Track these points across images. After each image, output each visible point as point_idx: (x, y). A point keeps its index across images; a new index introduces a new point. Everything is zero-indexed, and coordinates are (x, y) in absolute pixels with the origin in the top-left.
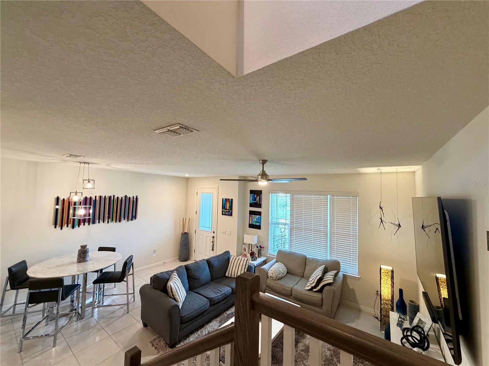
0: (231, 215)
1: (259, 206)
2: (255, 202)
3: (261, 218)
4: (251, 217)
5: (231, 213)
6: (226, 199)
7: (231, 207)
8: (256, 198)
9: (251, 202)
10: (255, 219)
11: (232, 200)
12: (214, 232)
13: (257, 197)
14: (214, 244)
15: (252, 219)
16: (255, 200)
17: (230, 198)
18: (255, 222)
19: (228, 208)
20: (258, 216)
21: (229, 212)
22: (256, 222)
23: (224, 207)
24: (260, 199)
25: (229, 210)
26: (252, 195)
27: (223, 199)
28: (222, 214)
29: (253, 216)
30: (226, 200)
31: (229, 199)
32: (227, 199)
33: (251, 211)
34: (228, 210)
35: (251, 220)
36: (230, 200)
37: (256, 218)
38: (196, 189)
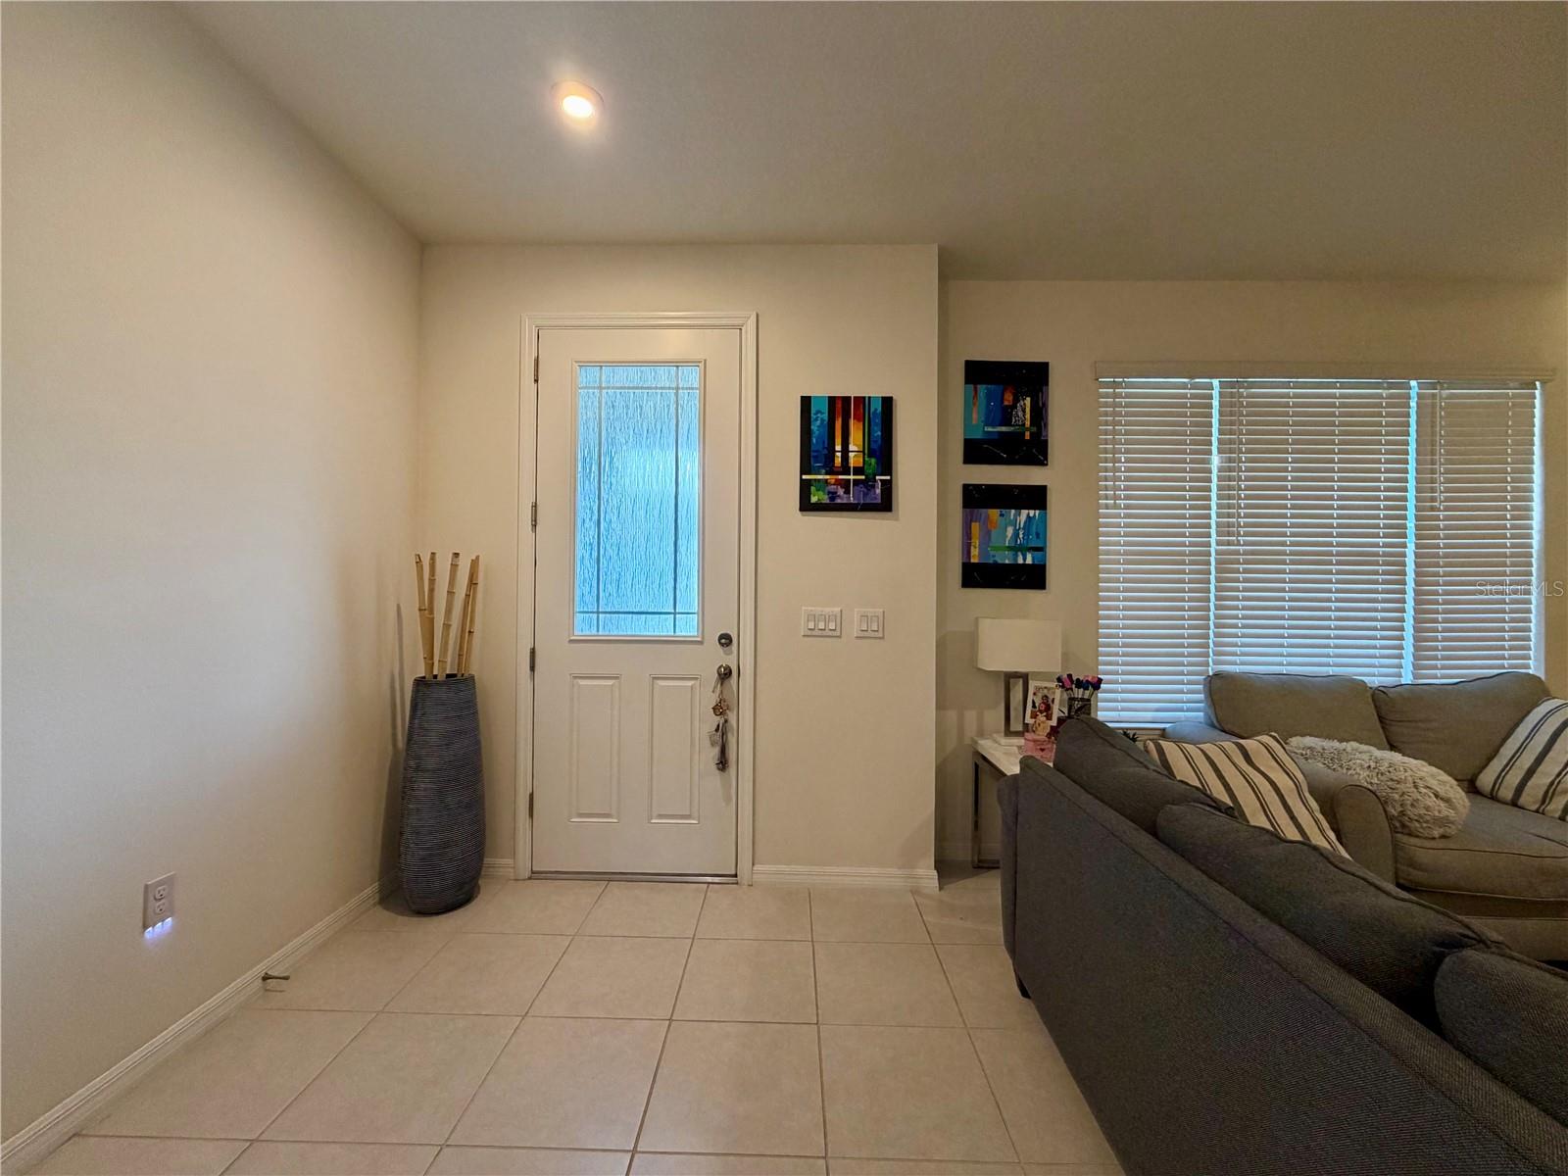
0: (886, 505)
1: (1034, 451)
2: (1004, 429)
3: (1044, 520)
4: (975, 527)
5: (888, 487)
6: (832, 400)
7: (882, 452)
8: (1014, 406)
9: (978, 435)
10: (1010, 531)
11: (888, 403)
12: (726, 640)
13: (1016, 401)
14: (732, 717)
15: (987, 535)
16: (1007, 422)
17: (874, 390)
18: (1010, 548)
19: (854, 460)
20: (1024, 512)
21: (868, 484)
22: (1016, 549)
23: (815, 454)
24: (1040, 414)
25: (869, 471)
26: (982, 389)
27: (806, 401)
28: (806, 506)
29: (994, 513)
30: (840, 406)
31: (860, 401)
32: (846, 400)
33: (977, 487)
34: (858, 471)
35: (976, 542)
36: (877, 407)
37: (1014, 523)
38: (529, 335)
